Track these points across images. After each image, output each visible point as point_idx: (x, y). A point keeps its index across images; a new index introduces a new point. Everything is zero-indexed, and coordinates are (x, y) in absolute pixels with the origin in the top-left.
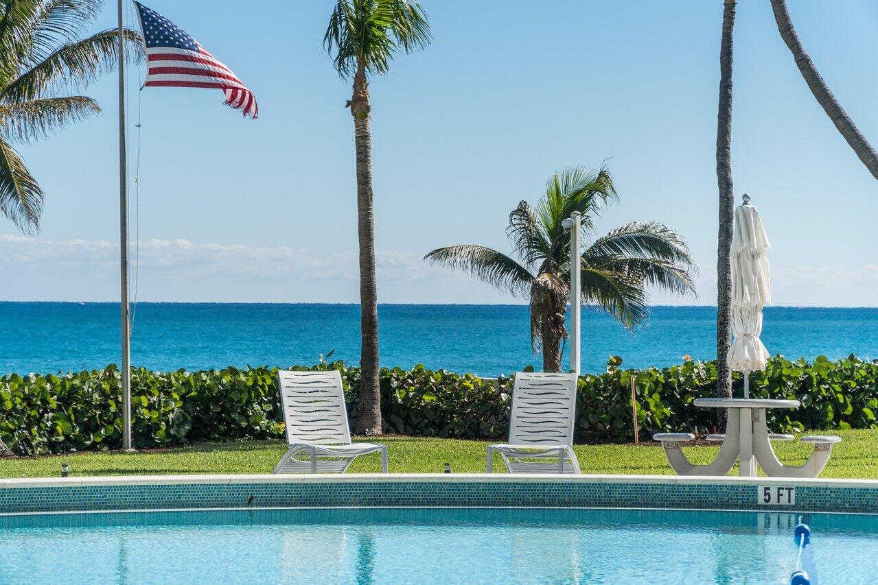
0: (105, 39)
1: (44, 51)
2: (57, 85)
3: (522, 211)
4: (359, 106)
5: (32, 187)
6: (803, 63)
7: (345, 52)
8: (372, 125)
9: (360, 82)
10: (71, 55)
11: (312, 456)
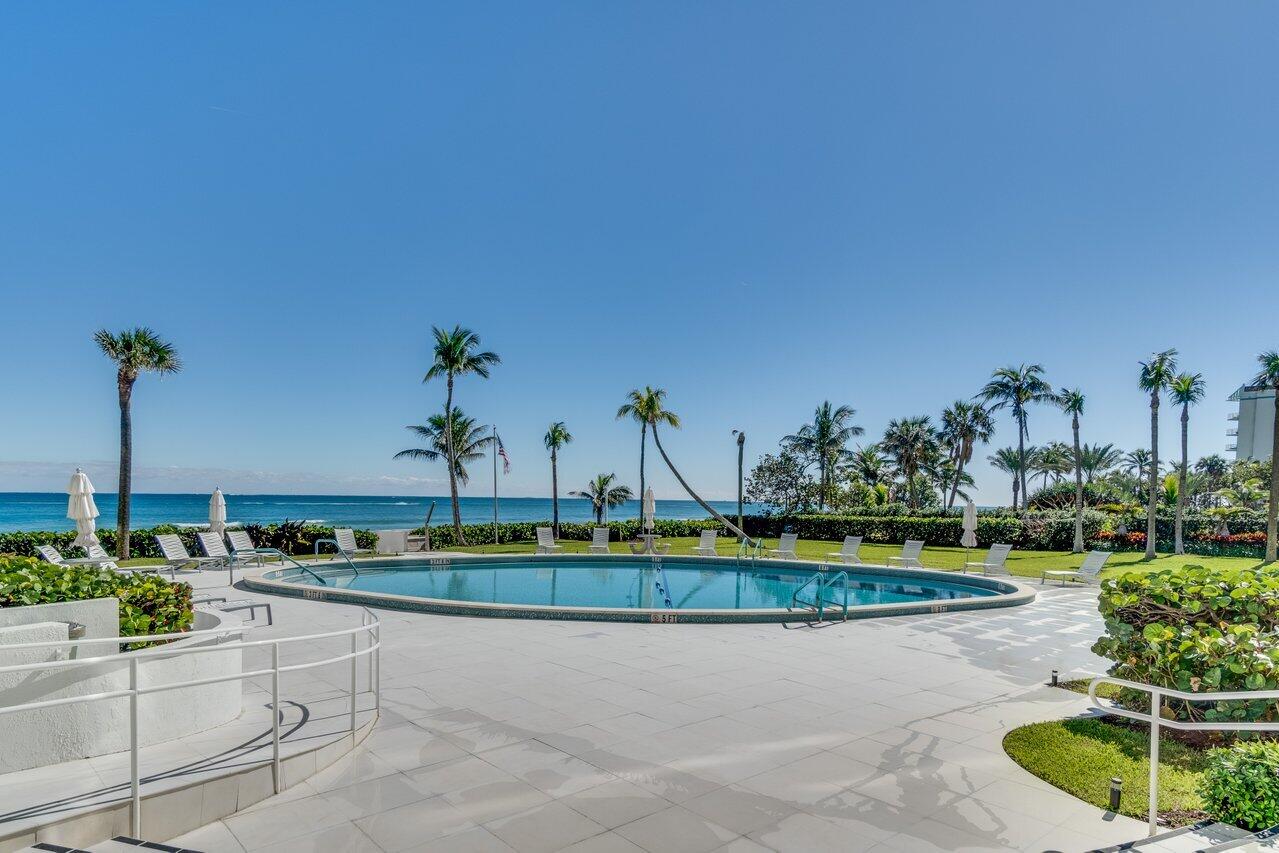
0: (488, 439)
1: (473, 441)
2: (477, 450)
3: (592, 482)
4: (554, 458)
5: (466, 476)
6: (662, 452)
7: (550, 444)
8: (557, 464)
9: (554, 453)
10: (479, 443)
11: (545, 549)
